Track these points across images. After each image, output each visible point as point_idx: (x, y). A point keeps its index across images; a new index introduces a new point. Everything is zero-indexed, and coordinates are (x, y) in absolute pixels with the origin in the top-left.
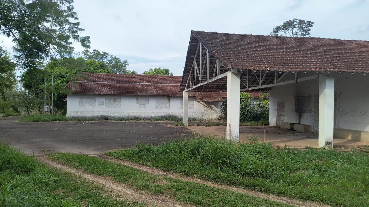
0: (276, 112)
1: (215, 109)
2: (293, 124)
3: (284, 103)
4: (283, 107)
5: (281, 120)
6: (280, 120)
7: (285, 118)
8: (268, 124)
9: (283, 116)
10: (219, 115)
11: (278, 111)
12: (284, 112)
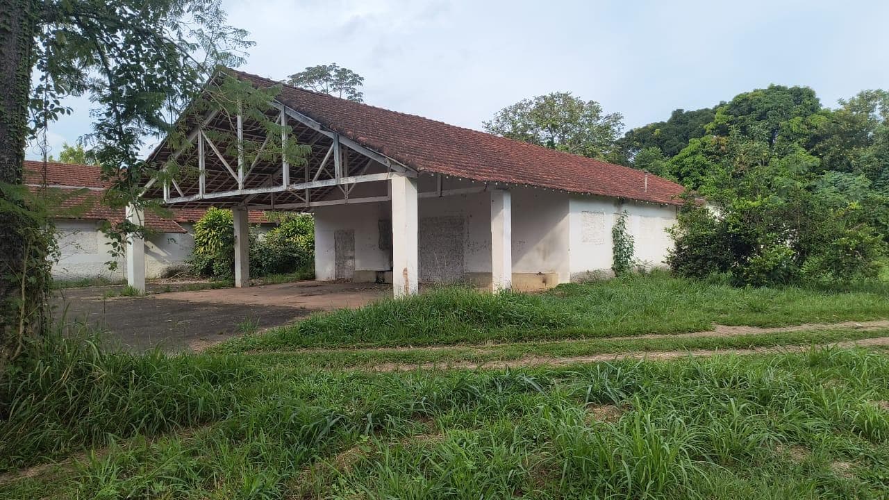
0: (333, 251)
1: (156, 252)
2: (383, 272)
3: (354, 233)
4: (352, 240)
5: (346, 267)
6: (344, 267)
7: (358, 262)
8: (313, 277)
9: (352, 258)
10: (166, 266)
11: (338, 249)
12: (353, 250)
